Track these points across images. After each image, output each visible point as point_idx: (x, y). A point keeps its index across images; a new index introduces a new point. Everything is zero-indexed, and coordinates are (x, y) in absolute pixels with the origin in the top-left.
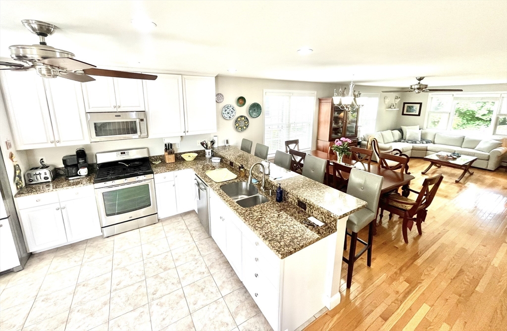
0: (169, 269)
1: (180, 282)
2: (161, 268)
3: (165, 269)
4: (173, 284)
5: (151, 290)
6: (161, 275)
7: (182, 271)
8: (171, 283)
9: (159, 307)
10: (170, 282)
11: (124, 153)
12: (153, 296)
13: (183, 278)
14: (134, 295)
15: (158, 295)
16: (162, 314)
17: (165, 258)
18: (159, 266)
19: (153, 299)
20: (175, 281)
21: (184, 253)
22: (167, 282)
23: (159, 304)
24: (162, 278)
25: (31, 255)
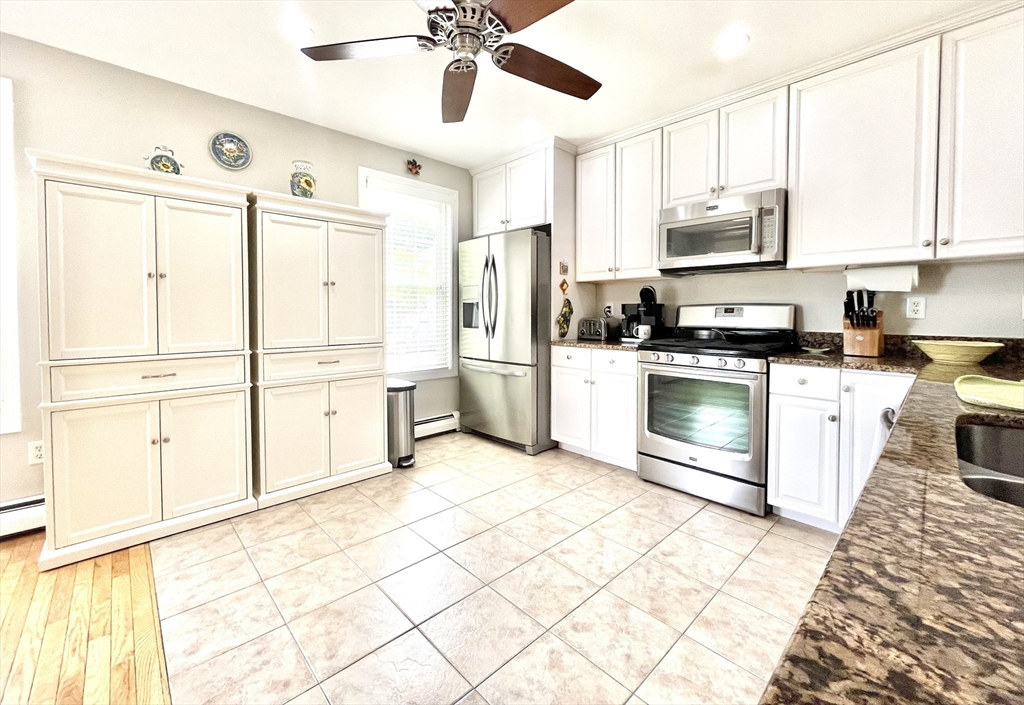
0: (664, 621)
1: (646, 677)
2: (652, 599)
3: (656, 612)
4: (628, 657)
5: (580, 616)
6: (633, 613)
7: (687, 660)
8: (627, 651)
9: (547, 661)
10: (629, 647)
11: (732, 311)
12: (568, 628)
13: (666, 680)
14: (554, 590)
15: (577, 638)
16: (530, 681)
17: (685, 592)
18: (652, 594)
19: (560, 635)
20: (640, 658)
21: (745, 628)
22: (625, 640)
23: (554, 656)
24: (626, 619)
25: (555, 446)
